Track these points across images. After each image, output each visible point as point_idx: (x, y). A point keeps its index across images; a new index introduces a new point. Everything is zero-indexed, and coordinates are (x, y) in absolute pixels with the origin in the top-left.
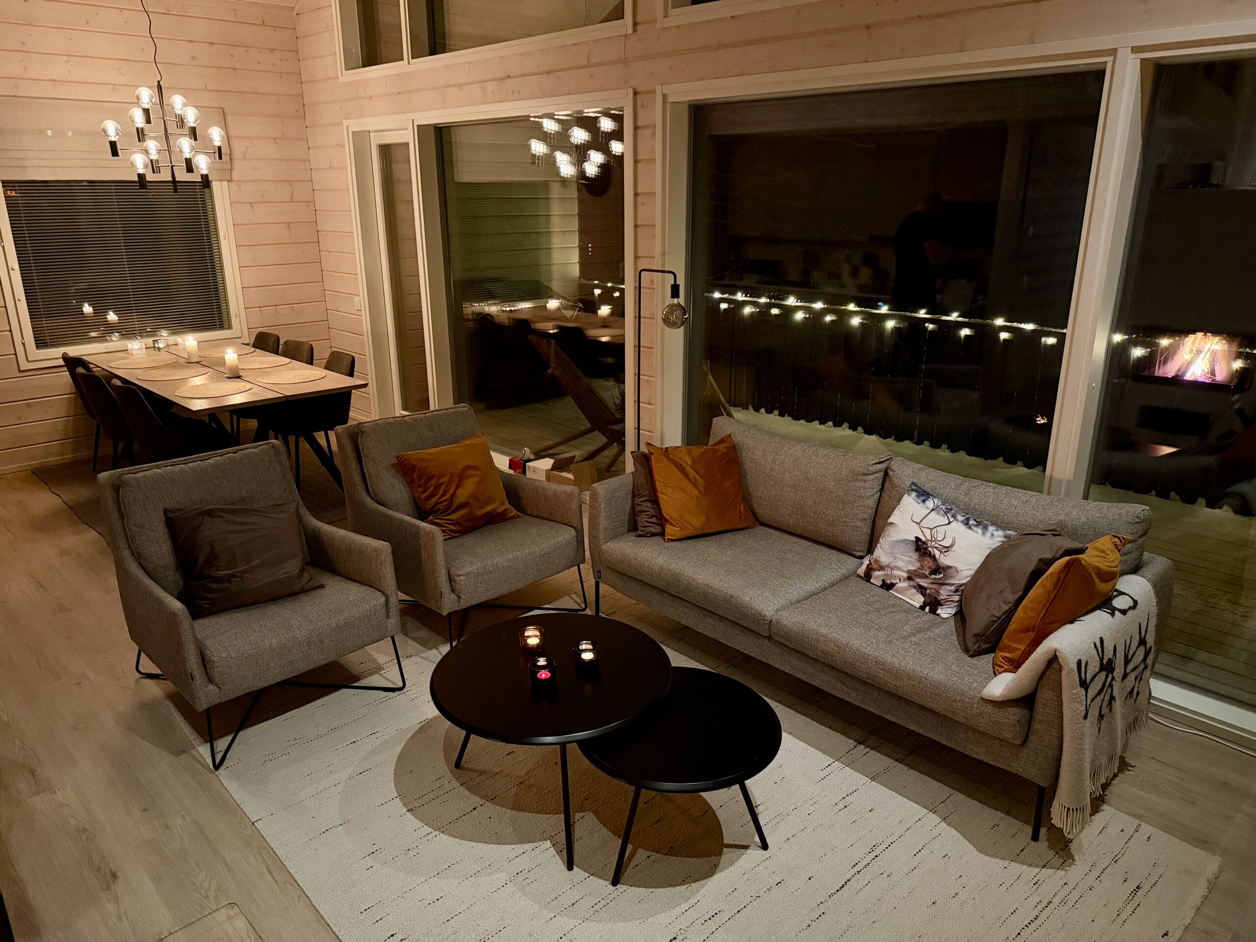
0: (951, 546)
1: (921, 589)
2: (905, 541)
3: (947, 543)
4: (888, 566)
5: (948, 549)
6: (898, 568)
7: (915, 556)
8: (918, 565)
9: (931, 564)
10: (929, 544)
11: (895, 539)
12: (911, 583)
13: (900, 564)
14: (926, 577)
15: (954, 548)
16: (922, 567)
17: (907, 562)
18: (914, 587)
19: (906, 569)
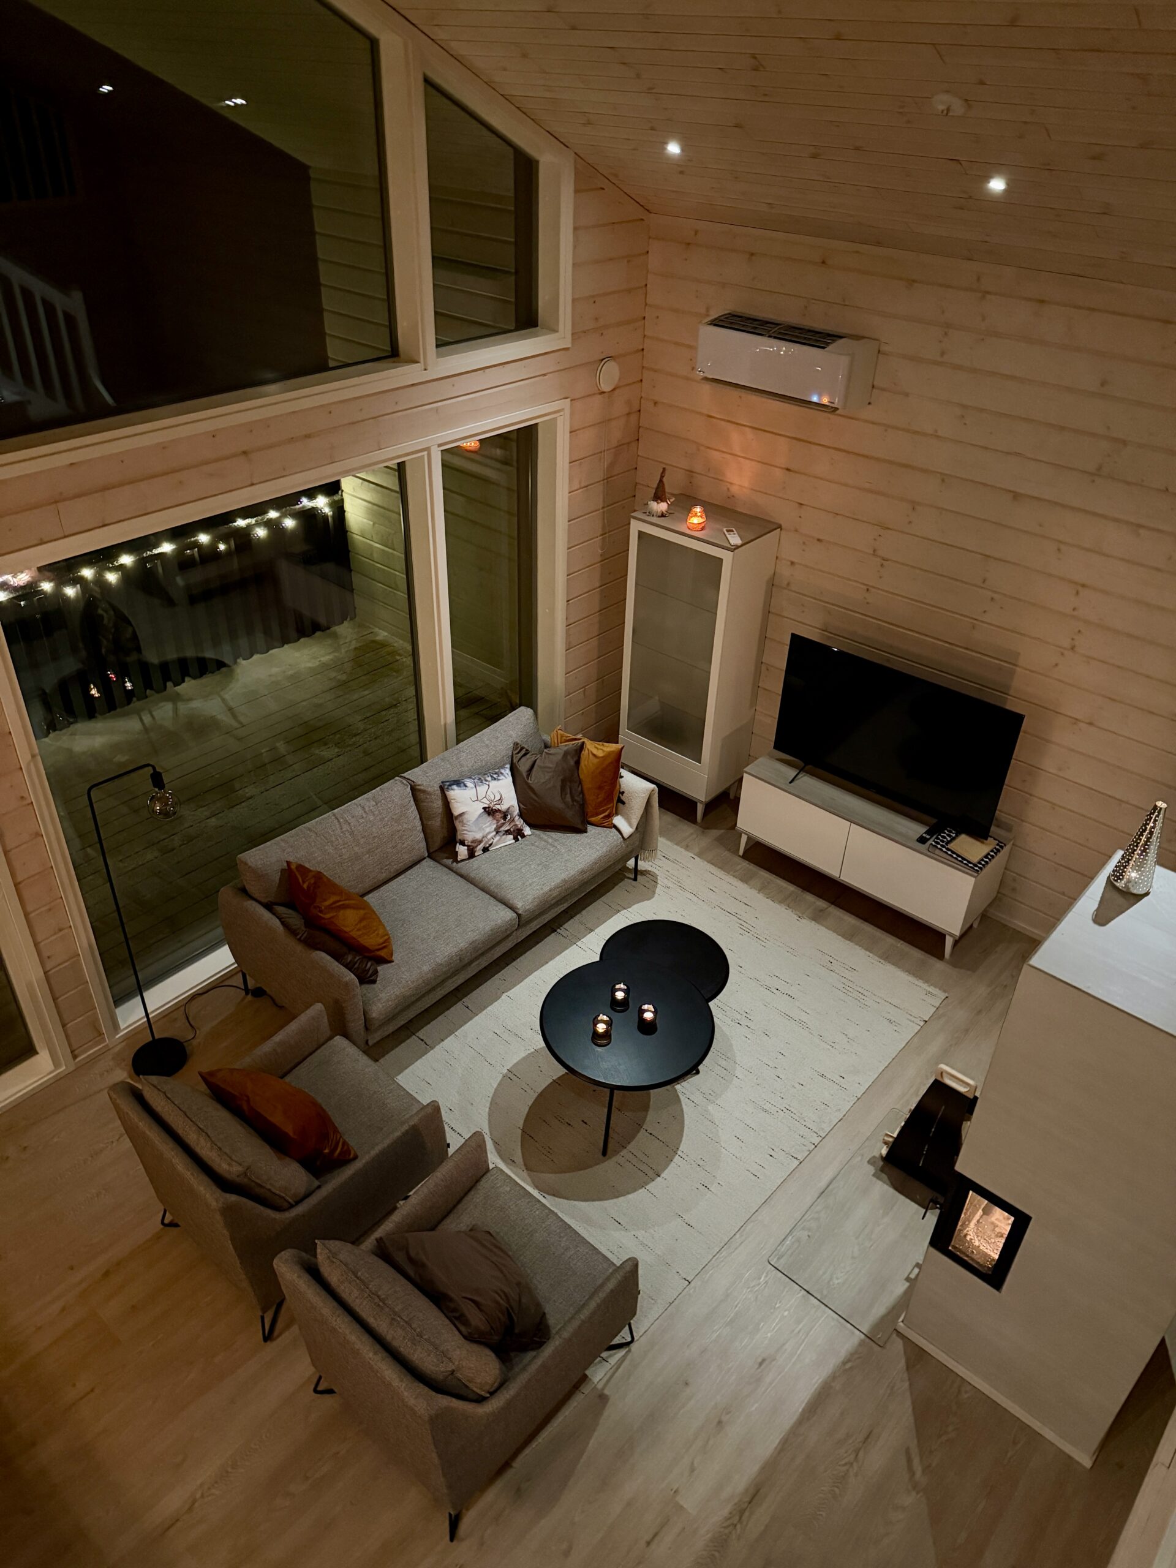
0: (501, 797)
1: (508, 832)
2: (480, 816)
3: (498, 798)
4: (483, 837)
5: (501, 799)
6: (489, 833)
7: (490, 819)
8: (495, 822)
9: (501, 815)
10: (491, 806)
11: (474, 819)
12: (501, 834)
13: (488, 830)
14: (504, 824)
15: (503, 796)
16: (498, 821)
17: (489, 826)
18: (504, 834)
19: (493, 829)
